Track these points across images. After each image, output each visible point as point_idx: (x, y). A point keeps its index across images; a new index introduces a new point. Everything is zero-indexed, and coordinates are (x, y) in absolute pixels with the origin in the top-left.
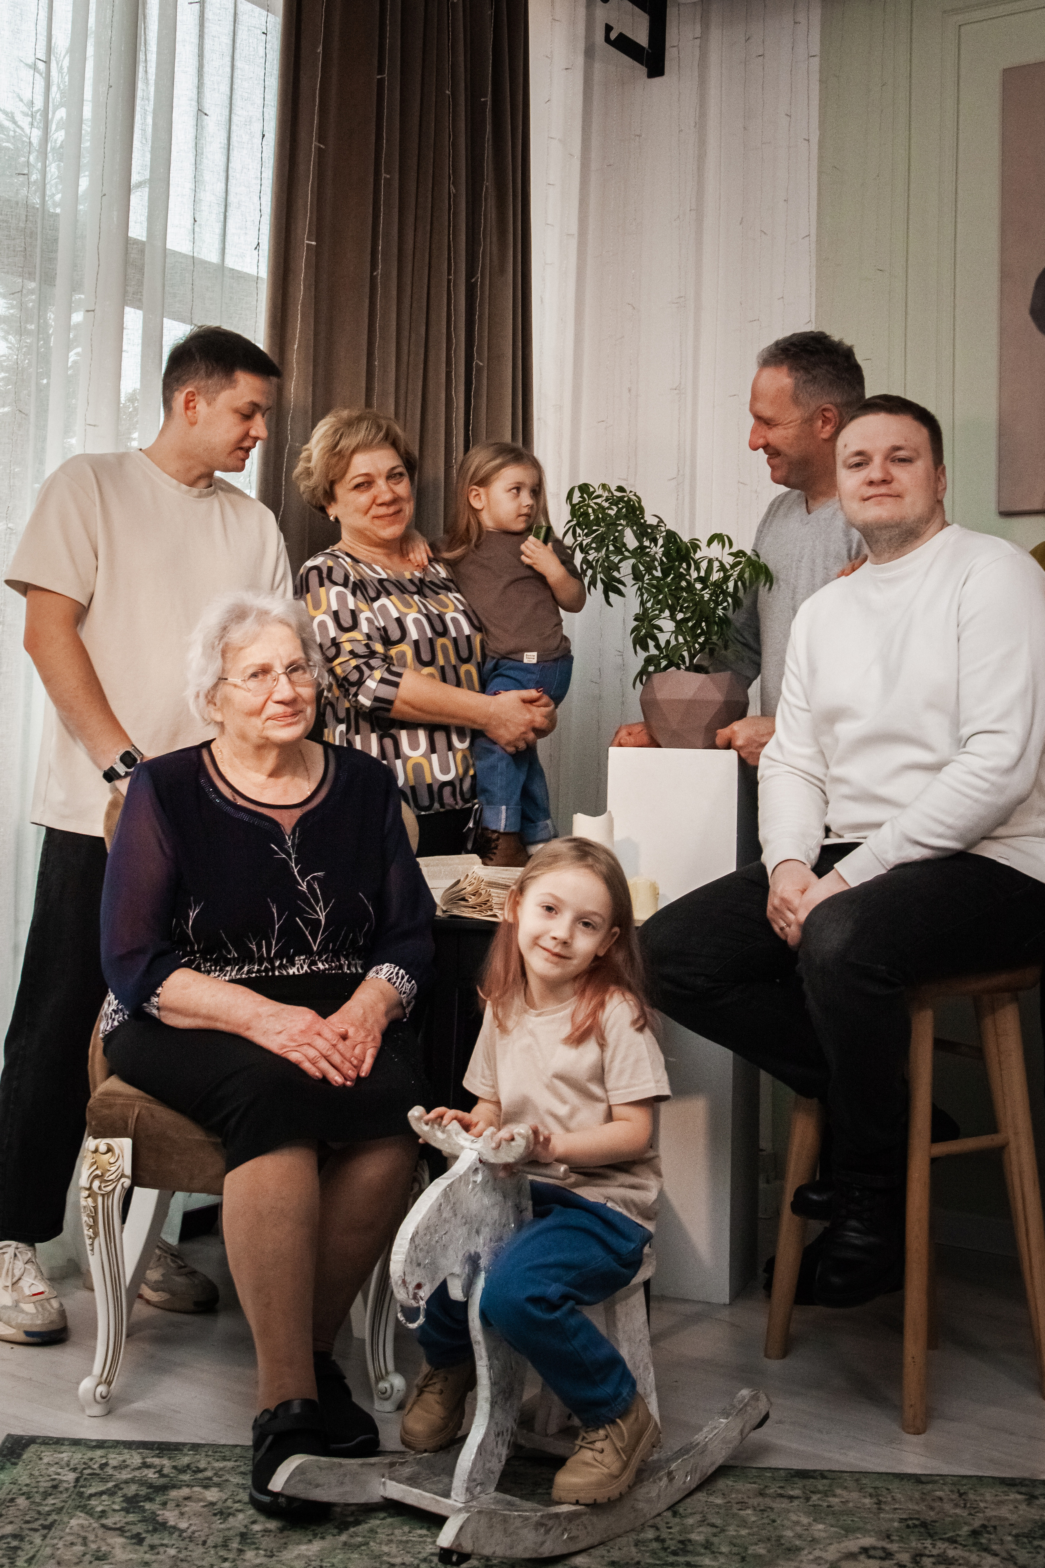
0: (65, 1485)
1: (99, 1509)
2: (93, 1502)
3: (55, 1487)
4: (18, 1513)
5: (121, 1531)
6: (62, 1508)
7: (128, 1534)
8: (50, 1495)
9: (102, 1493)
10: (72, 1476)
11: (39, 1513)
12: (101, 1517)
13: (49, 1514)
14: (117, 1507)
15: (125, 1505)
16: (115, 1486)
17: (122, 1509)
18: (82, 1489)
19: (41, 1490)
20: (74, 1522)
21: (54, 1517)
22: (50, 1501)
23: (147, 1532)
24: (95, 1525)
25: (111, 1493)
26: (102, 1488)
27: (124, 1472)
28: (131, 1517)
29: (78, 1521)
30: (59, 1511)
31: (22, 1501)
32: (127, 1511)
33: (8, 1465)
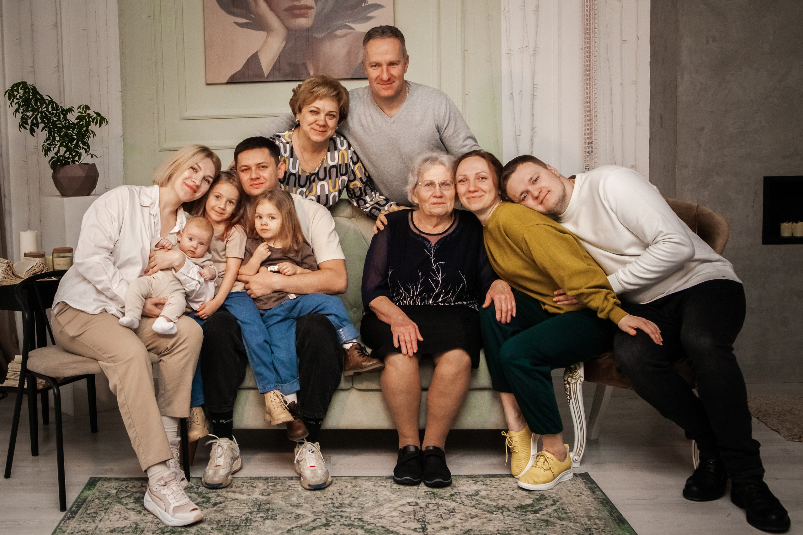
0: (113, 494)
1: (125, 502)
2: (123, 500)
3: (109, 495)
4: (95, 505)
5: (133, 509)
6: (111, 503)
7: (136, 511)
8: (107, 498)
9: (126, 497)
10: (115, 491)
11: (103, 504)
12: (125, 505)
13: (107, 505)
14: (131, 501)
15: (135, 501)
16: (131, 494)
17: (134, 502)
18: (119, 496)
19: (104, 496)
20: (116, 507)
21: (109, 506)
22: (107, 500)
23: (143, 509)
24: (124, 508)
25: (129, 497)
26: (127, 495)
27: (134, 489)
28: (137, 505)
29: (118, 507)
30: (110, 504)
31: (97, 501)
32: (136, 503)
33: (91, 488)
